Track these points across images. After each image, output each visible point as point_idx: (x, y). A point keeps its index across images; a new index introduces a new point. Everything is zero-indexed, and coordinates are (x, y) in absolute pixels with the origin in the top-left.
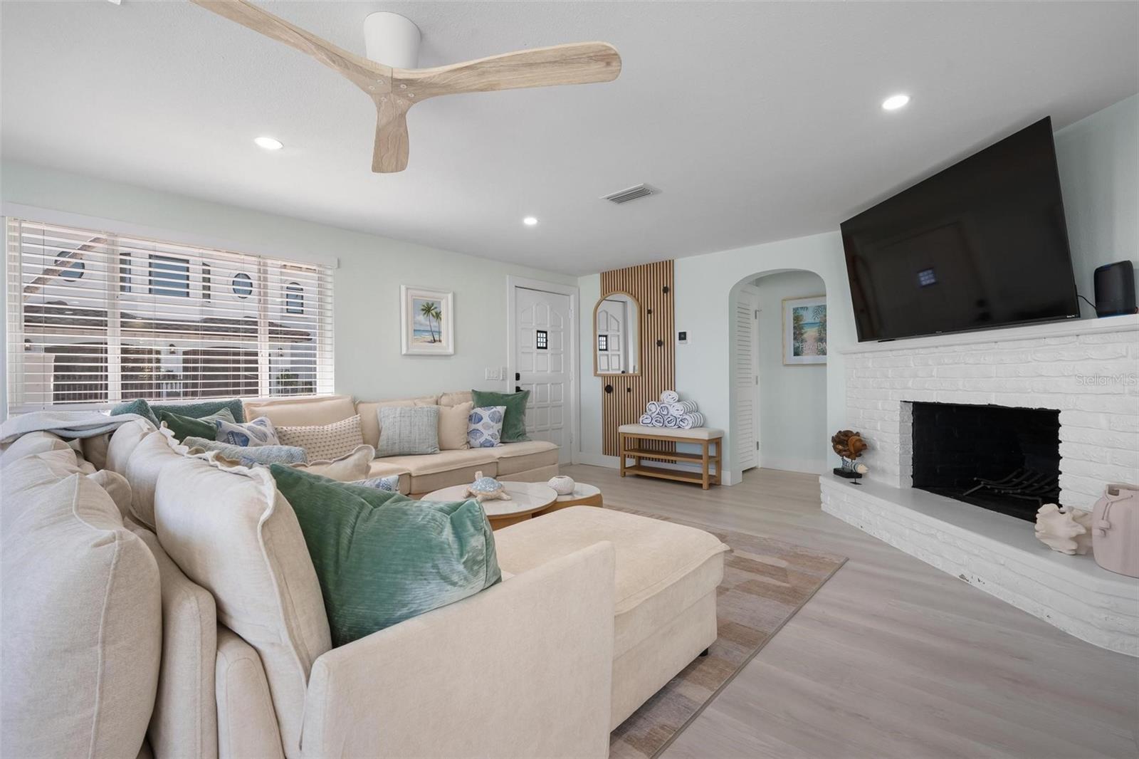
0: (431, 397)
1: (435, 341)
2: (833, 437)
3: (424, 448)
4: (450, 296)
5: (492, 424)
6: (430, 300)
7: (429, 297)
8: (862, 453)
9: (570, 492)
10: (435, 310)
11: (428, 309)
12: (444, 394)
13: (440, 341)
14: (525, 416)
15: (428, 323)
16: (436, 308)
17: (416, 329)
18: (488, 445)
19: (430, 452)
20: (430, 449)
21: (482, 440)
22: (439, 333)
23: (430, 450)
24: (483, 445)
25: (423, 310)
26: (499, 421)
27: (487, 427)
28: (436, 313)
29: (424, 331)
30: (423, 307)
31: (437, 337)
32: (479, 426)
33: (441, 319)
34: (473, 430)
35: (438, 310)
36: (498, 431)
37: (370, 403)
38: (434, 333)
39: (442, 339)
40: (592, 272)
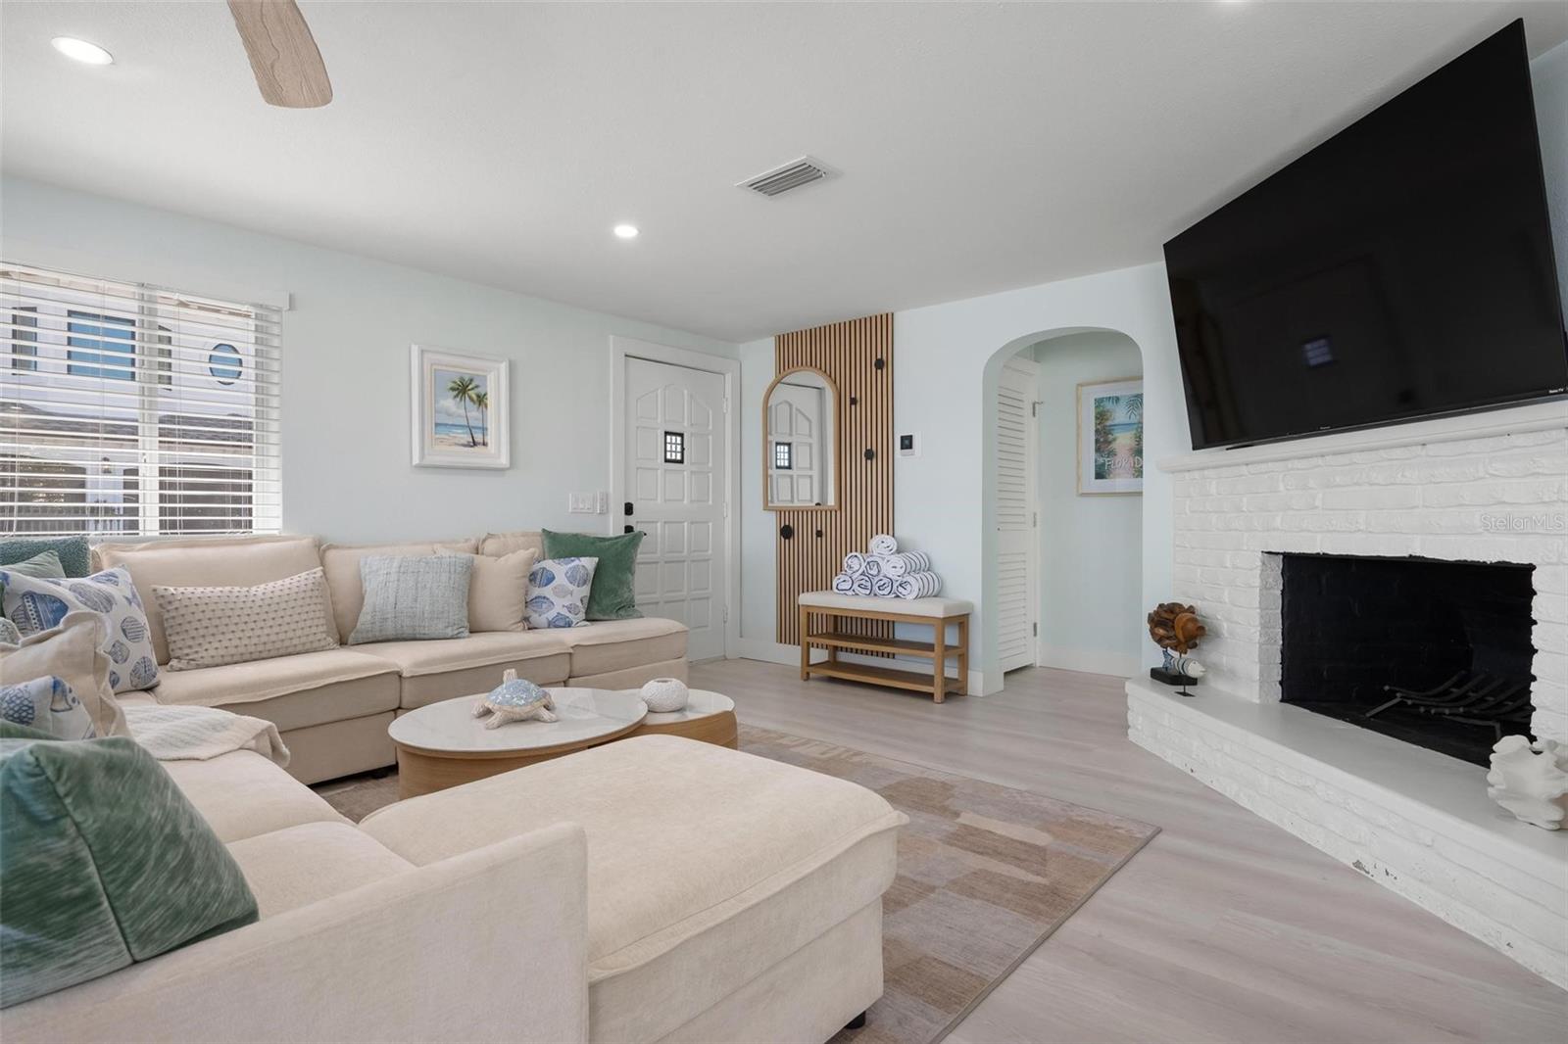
0: (467, 541)
1: (475, 444)
2: (1150, 615)
3: (439, 628)
4: (503, 367)
5: (571, 587)
6: (467, 373)
7: (466, 367)
8: (1198, 642)
9: (679, 706)
10: (476, 391)
11: (462, 389)
12: (490, 536)
13: (484, 444)
14: (632, 575)
15: (462, 412)
16: (477, 387)
17: (439, 422)
18: (562, 624)
19: (450, 634)
20: (450, 629)
21: (551, 615)
22: (484, 430)
23: (450, 632)
24: (552, 624)
25: (453, 389)
26: (585, 583)
27: (562, 592)
28: (478, 396)
29: (452, 425)
30: (453, 385)
31: (479, 438)
32: (547, 591)
33: (486, 407)
34: (536, 598)
35: (481, 391)
36: (582, 601)
37: (350, 548)
38: (473, 430)
39: (488, 440)
40: (758, 334)
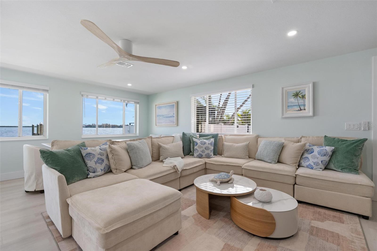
1: (301, 110)
4: (311, 85)
5: (318, 156)
6: (298, 90)
7: (297, 89)
10: (302, 94)
11: (296, 95)
13: (304, 109)
15: (297, 101)
16: (302, 93)
17: (288, 105)
18: (310, 168)
21: (307, 164)
22: (304, 105)
24: (307, 167)
25: (293, 96)
27: (314, 157)
28: (302, 96)
29: (293, 106)
30: (293, 94)
31: (302, 108)
32: (309, 156)
33: (305, 98)
34: (306, 157)
35: (303, 94)
36: (322, 162)
37: (264, 138)
38: (300, 106)
39: (306, 108)
